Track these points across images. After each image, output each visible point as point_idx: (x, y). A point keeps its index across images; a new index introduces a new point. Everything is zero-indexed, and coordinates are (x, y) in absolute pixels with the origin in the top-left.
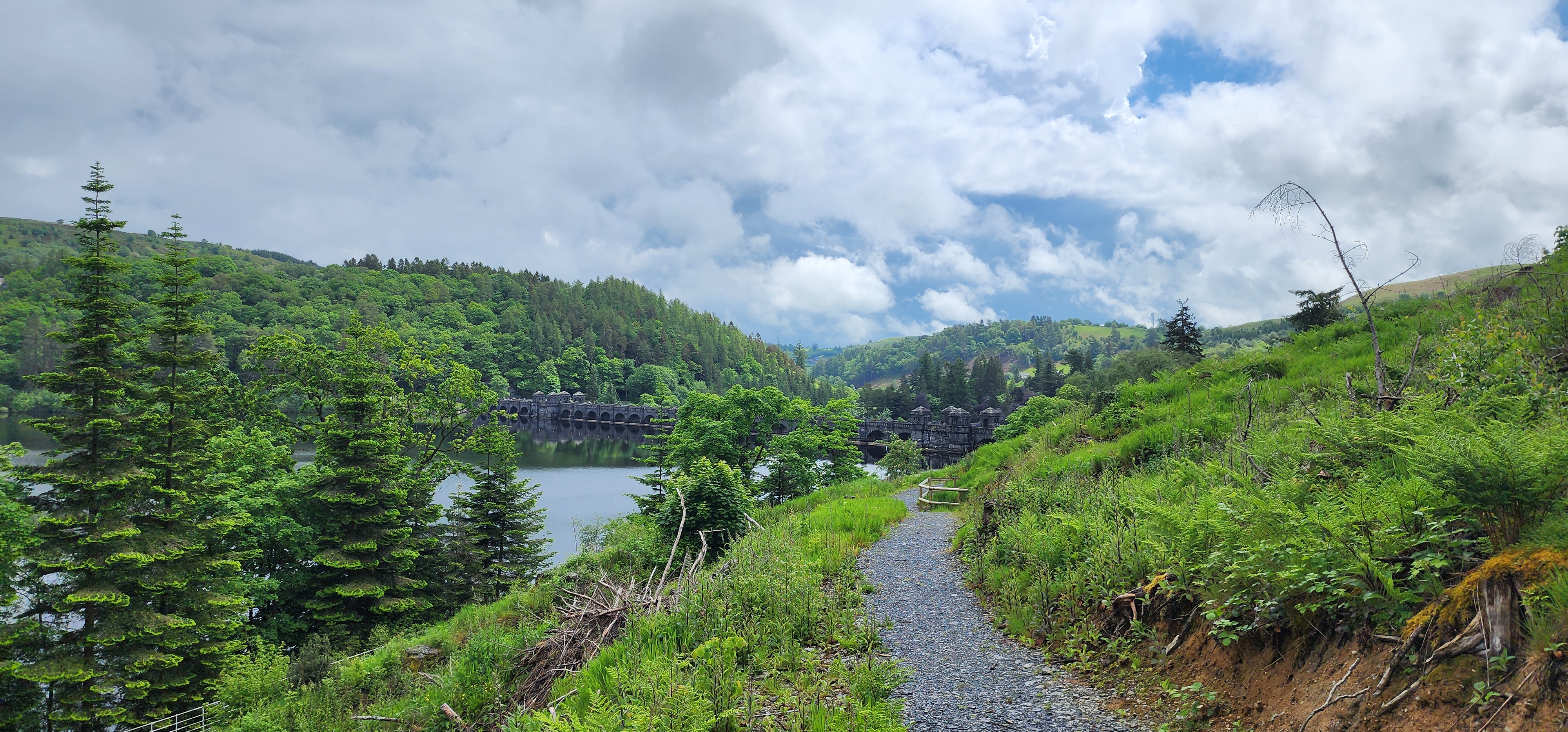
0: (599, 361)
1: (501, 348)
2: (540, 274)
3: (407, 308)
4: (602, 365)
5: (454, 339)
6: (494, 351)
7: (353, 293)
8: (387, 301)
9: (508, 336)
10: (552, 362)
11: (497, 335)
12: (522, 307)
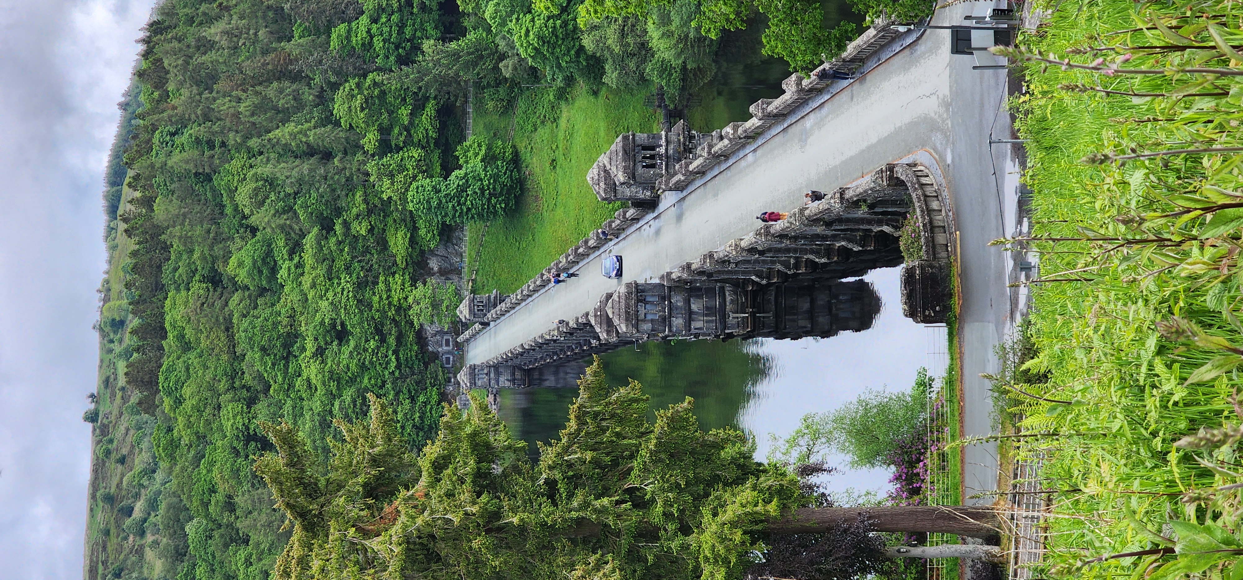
0: (368, 45)
1: (339, 264)
2: (142, 35)
3: (251, 402)
4: (378, 43)
5: (320, 352)
6: (346, 282)
7: (220, 497)
8: (240, 446)
9: (309, 241)
10: (371, 167)
11: (308, 257)
12: (236, 164)
